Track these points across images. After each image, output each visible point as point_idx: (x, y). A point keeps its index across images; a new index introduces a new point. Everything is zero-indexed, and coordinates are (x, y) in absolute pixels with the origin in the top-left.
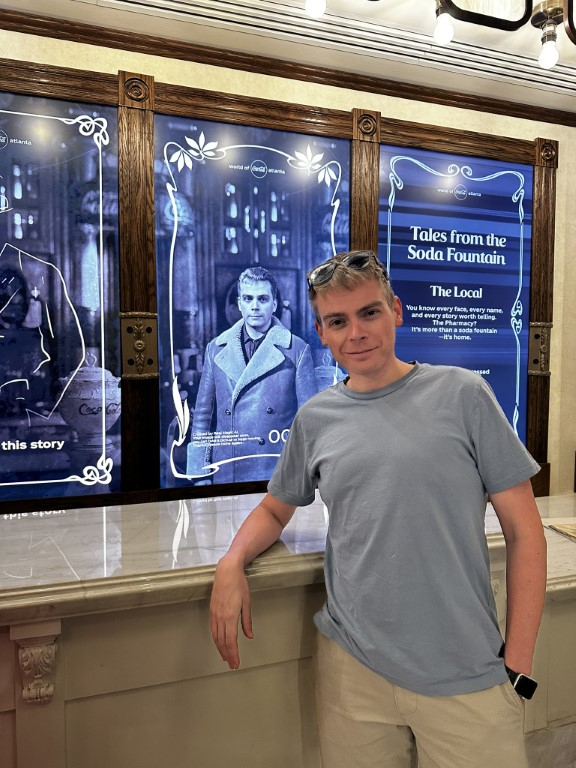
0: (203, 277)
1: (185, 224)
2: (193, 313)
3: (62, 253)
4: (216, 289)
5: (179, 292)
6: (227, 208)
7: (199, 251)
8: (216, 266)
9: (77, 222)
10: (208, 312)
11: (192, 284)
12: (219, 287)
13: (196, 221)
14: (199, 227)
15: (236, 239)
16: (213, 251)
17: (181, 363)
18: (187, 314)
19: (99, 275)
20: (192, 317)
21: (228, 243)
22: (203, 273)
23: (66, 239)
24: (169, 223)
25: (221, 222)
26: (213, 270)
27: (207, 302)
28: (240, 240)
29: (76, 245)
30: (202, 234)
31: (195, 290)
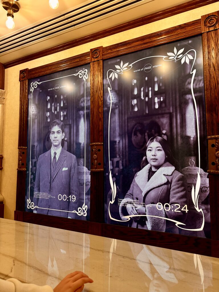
0: (122, 125)
1: (115, 103)
2: (118, 141)
3: (73, 123)
4: (128, 129)
5: (112, 133)
6: (133, 91)
7: (120, 113)
8: (128, 118)
9: (78, 111)
10: (124, 140)
11: (117, 128)
12: (129, 128)
13: (119, 100)
14: (120, 103)
15: (137, 104)
16: (126, 112)
17: (113, 165)
18: (116, 142)
19: (84, 130)
20: (117, 143)
21: (133, 107)
22: (122, 123)
23: (75, 118)
24: (108, 104)
25: (130, 98)
26: (126, 121)
27: (123, 136)
28: (139, 104)
29: (78, 119)
30: (122, 105)
31: (119, 131)
